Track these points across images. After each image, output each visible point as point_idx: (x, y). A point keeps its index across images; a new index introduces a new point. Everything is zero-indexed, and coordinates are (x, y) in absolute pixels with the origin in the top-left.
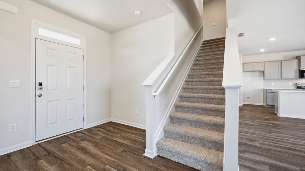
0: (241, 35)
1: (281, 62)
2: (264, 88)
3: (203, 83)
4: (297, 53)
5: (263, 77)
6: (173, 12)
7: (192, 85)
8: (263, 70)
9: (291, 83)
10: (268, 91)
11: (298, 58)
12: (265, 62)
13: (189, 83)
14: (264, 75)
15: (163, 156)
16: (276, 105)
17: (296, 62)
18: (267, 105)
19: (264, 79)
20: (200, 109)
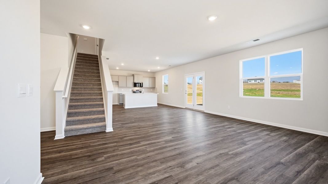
0: (108, 59)
1: (126, 76)
2: (118, 93)
3: (86, 89)
4: (133, 73)
5: (117, 86)
6: (67, 37)
7: (77, 91)
8: (118, 81)
9: (131, 90)
10: (120, 95)
11: (133, 75)
12: (119, 76)
13: (75, 89)
14: (118, 84)
15: (71, 135)
16: (124, 104)
17: (132, 77)
18: (120, 104)
19: (118, 86)
20: (89, 105)
